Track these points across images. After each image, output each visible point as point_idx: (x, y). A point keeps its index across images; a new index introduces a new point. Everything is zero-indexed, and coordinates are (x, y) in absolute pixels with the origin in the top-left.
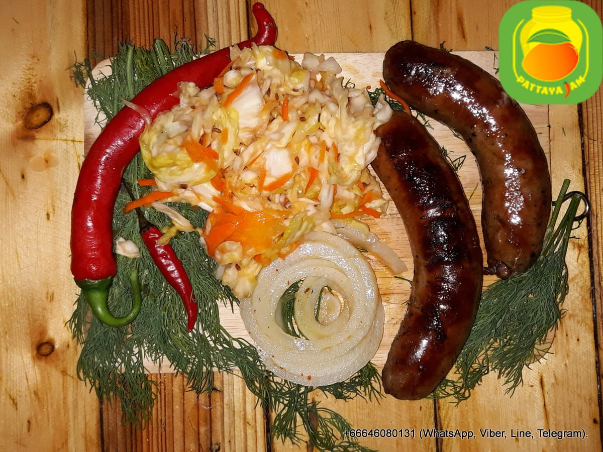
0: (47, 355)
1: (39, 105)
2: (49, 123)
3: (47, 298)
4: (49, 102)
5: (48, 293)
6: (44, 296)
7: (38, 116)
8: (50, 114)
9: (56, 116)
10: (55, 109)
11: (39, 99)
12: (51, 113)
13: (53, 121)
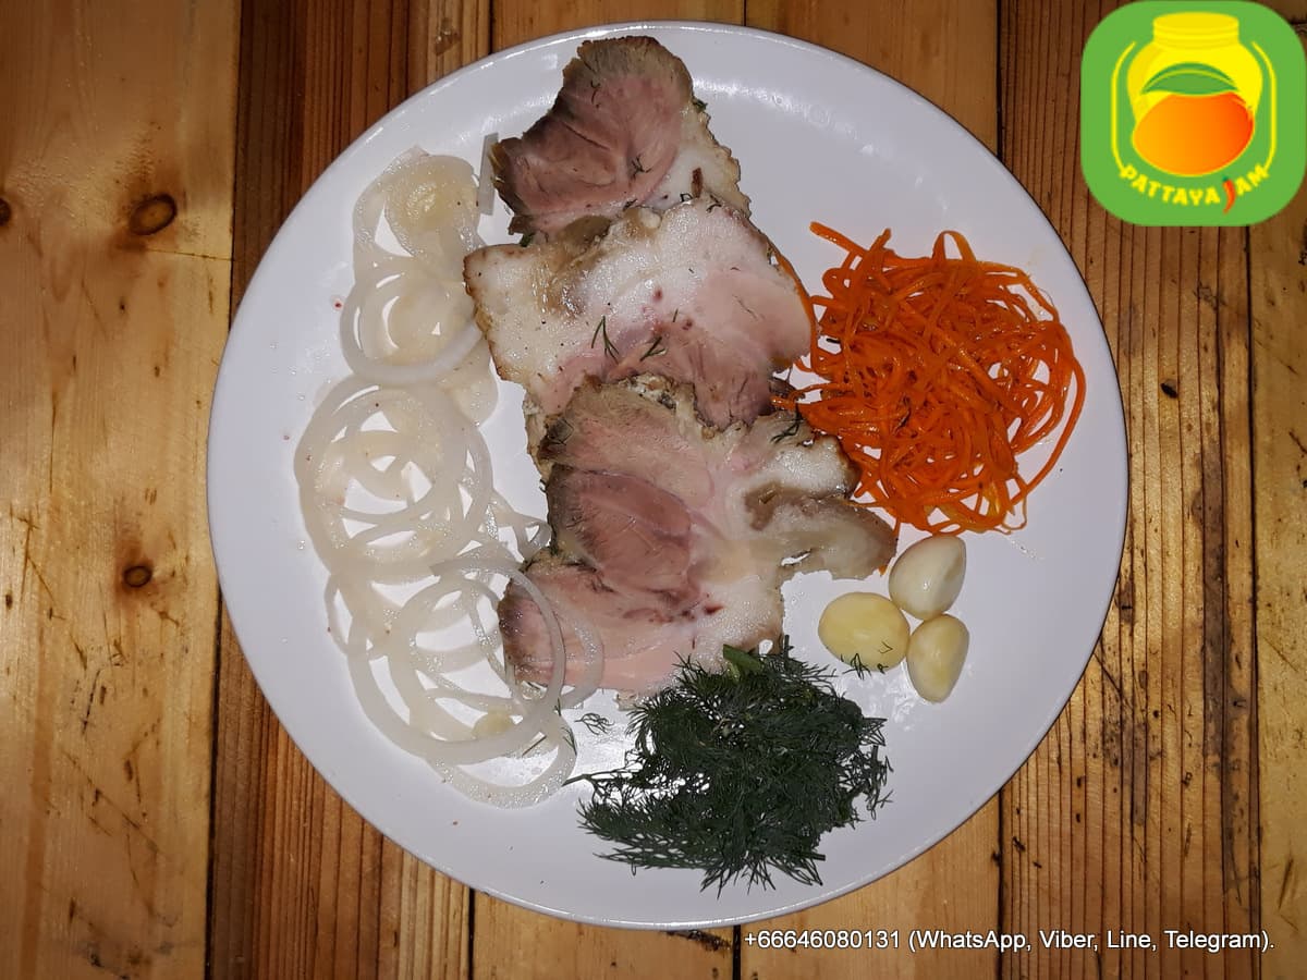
0: (138, 586)
1: (156, 198)
2: (169, 227)
3: (146, 497)
4: (172, 193)
5: (148, 490)
6: (142, 495)
7: (152, 215)
8: (171, 213)
9: (181, 217)
10: (179, 206)
11: (155, 190)
12: (174, 212)
13: (175, 225)
